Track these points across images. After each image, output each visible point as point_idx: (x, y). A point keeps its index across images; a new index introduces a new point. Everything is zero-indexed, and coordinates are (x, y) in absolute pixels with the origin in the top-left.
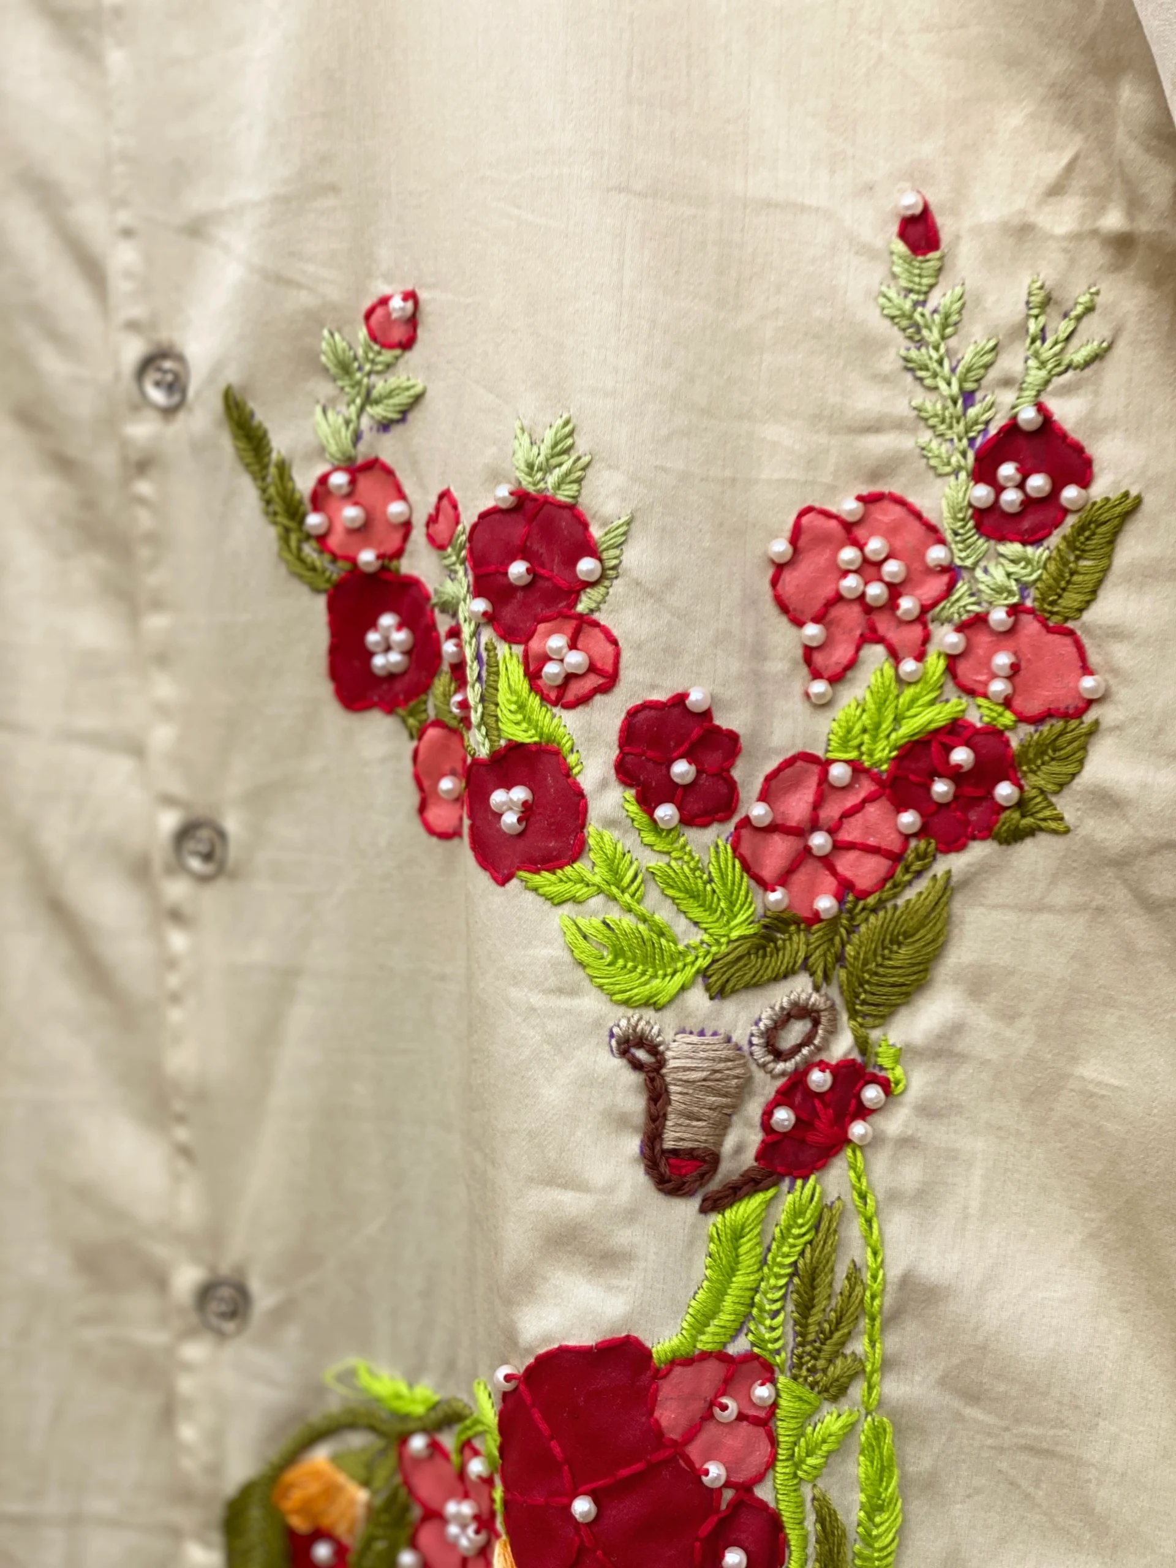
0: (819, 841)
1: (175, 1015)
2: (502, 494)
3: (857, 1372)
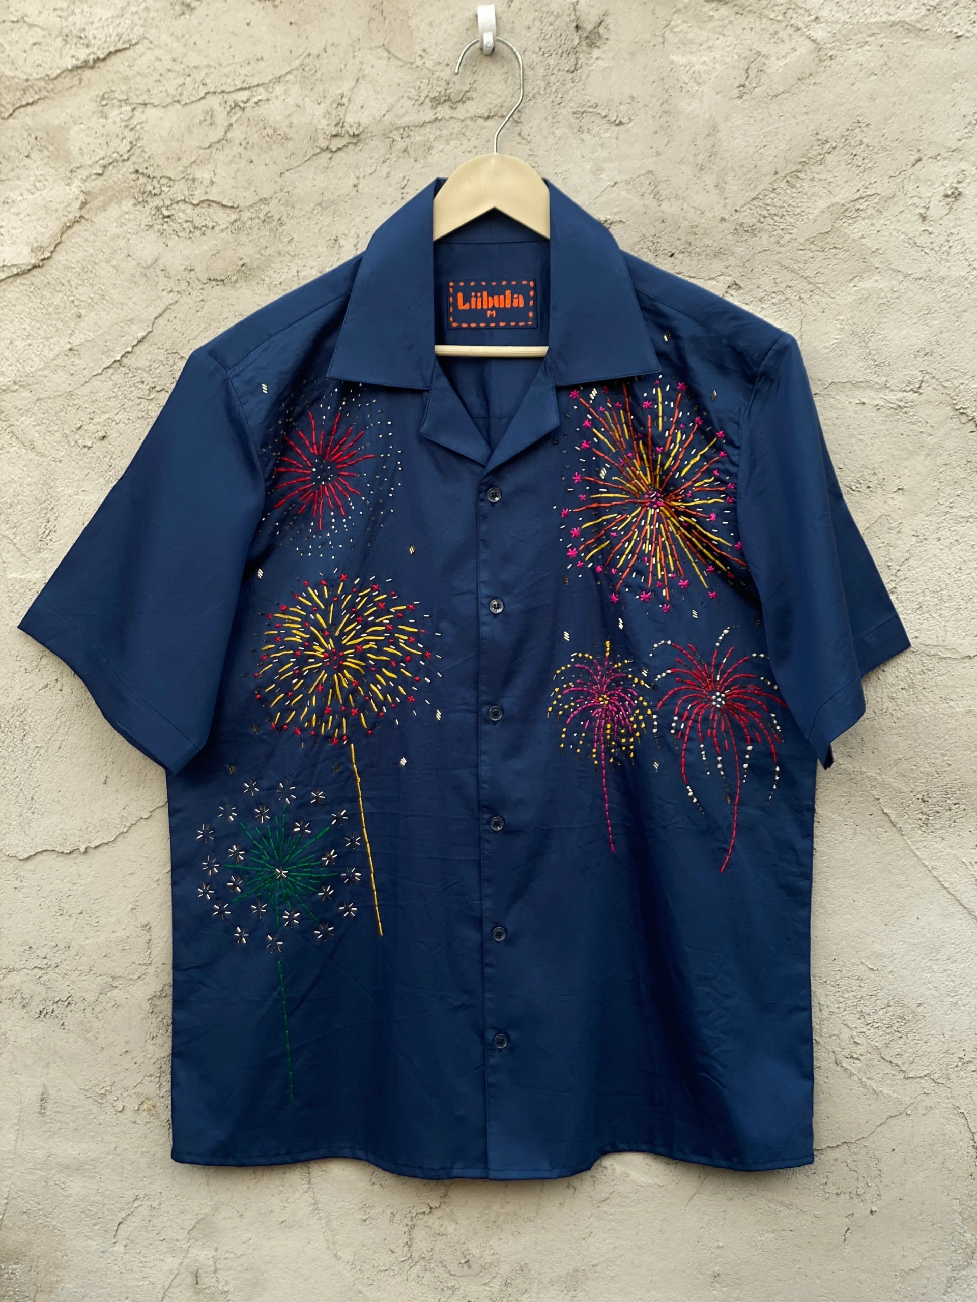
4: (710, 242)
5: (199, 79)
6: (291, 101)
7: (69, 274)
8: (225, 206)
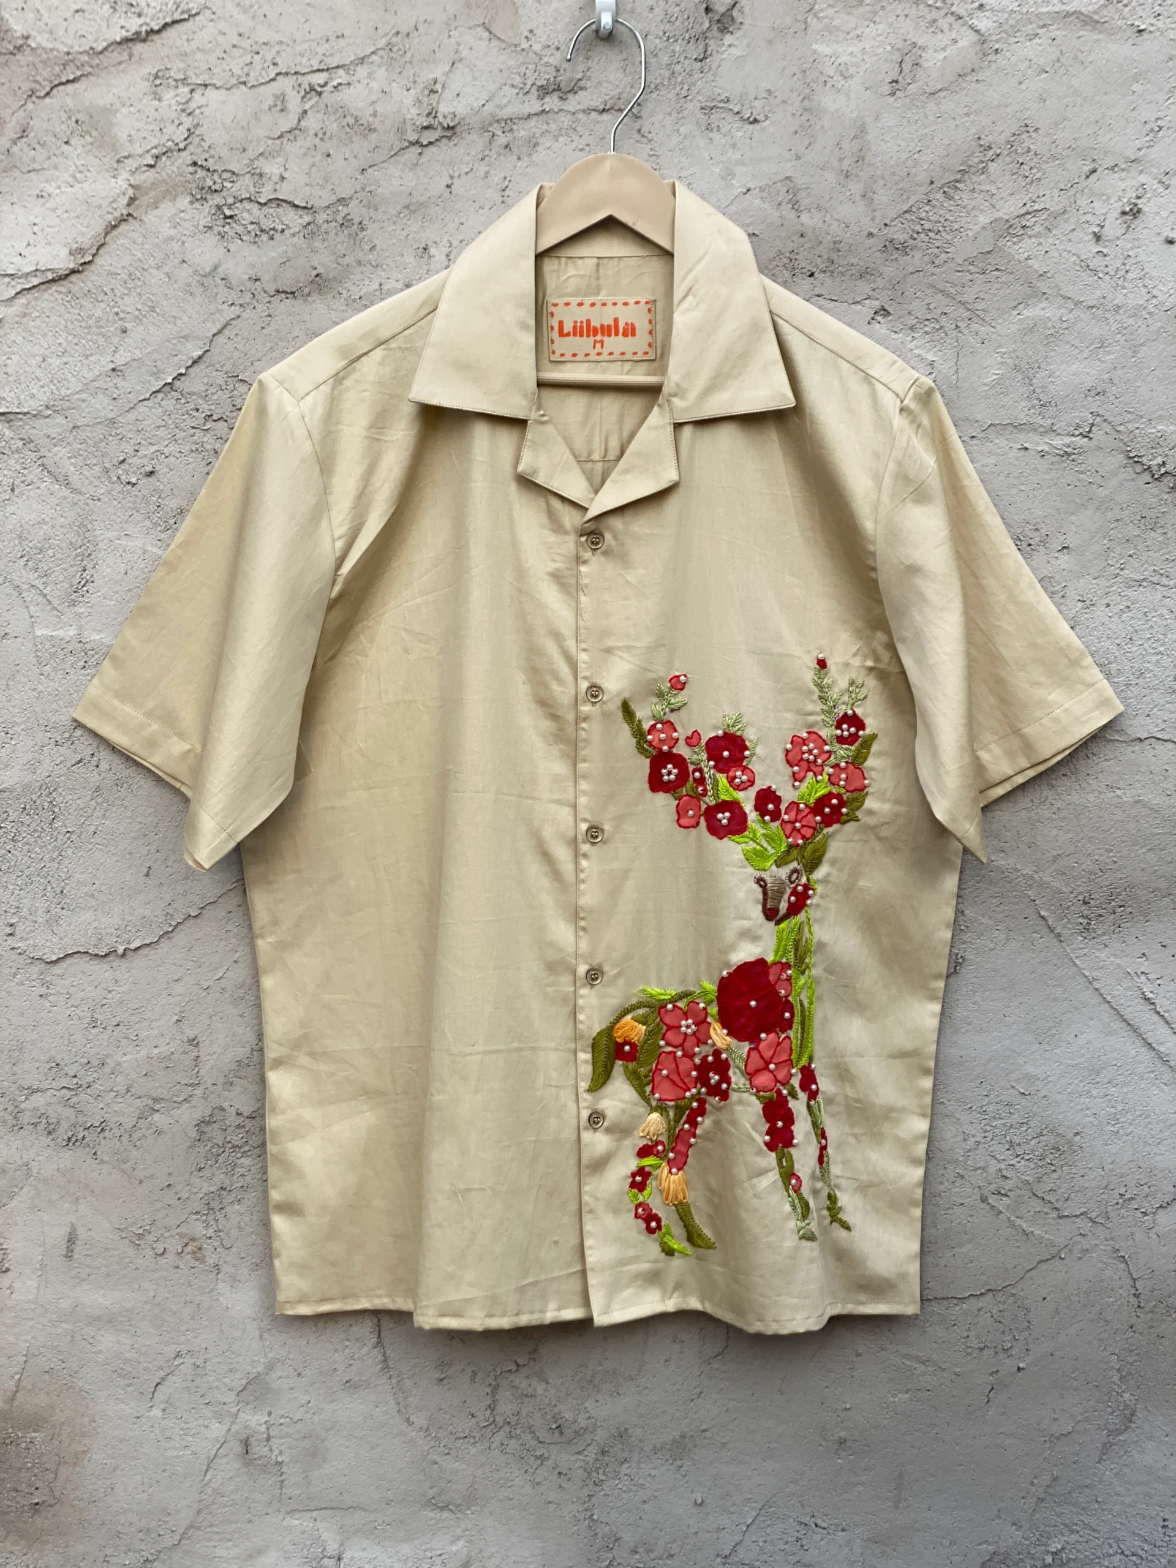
0: (798, 825)
1: (582, 887)
2: (720, 733)
3: (808, 967)
4: (855, 261)
5: (269, 57)
6: (375, 85)
7: (114, 281)
8: (297, 206)
